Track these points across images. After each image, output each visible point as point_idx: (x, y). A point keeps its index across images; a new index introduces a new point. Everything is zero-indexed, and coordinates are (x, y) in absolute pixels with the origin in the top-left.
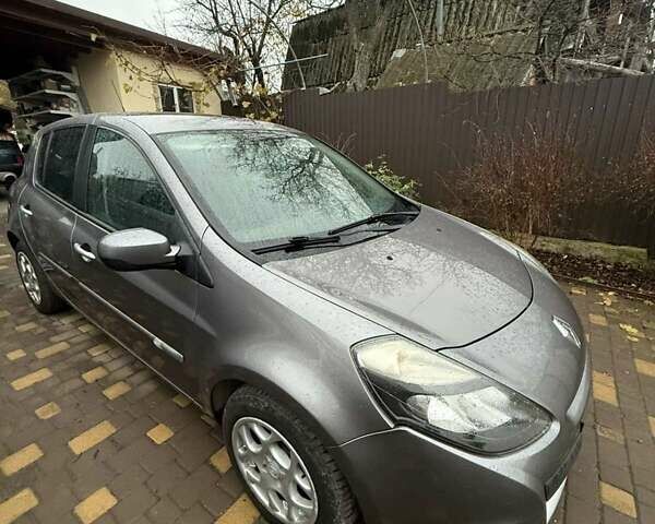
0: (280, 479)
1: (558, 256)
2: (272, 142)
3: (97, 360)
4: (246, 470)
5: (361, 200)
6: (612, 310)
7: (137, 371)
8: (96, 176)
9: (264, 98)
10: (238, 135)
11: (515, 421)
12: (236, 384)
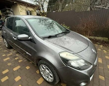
0: (47, 74)
1: (93, 39)
2: (46, 20)
3: (17, 56)
4: (42, 73)
5: (60, 30)
6: (102, 48)
7: (24, 58)
8: (16, 26)
9: (44, 13)
10: (40, 19)
11: (85, 65)
12: (40, 59)
